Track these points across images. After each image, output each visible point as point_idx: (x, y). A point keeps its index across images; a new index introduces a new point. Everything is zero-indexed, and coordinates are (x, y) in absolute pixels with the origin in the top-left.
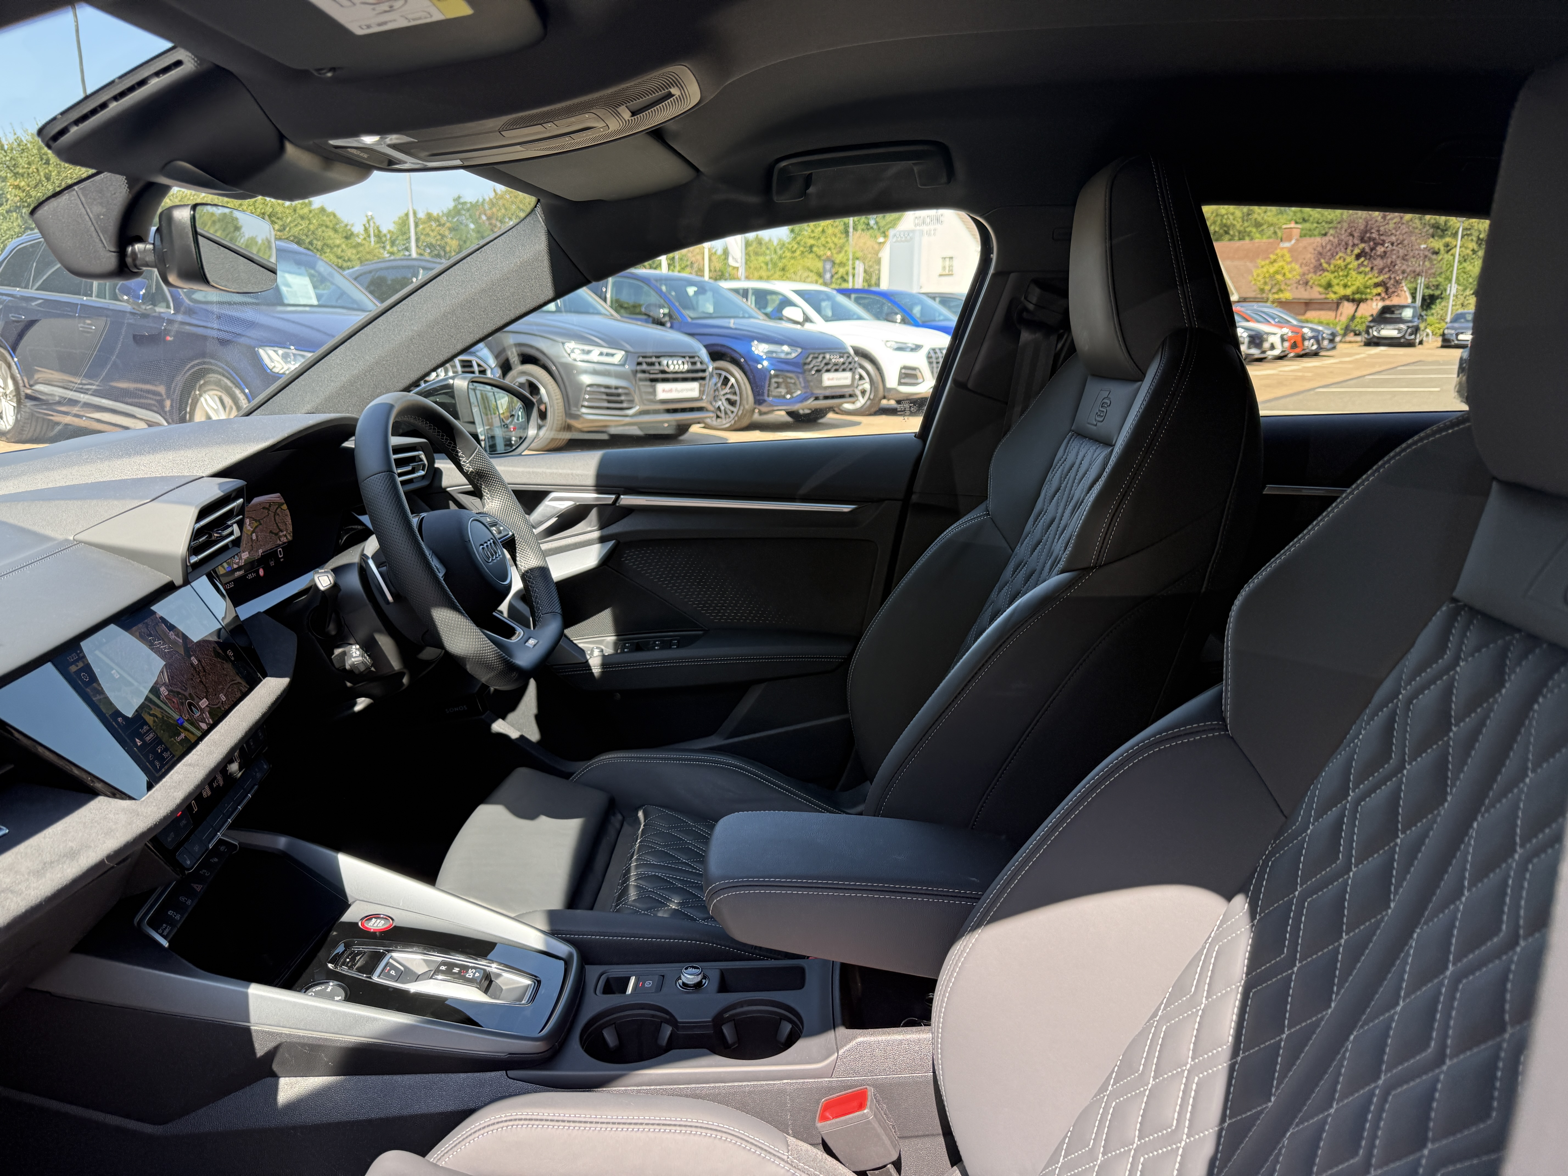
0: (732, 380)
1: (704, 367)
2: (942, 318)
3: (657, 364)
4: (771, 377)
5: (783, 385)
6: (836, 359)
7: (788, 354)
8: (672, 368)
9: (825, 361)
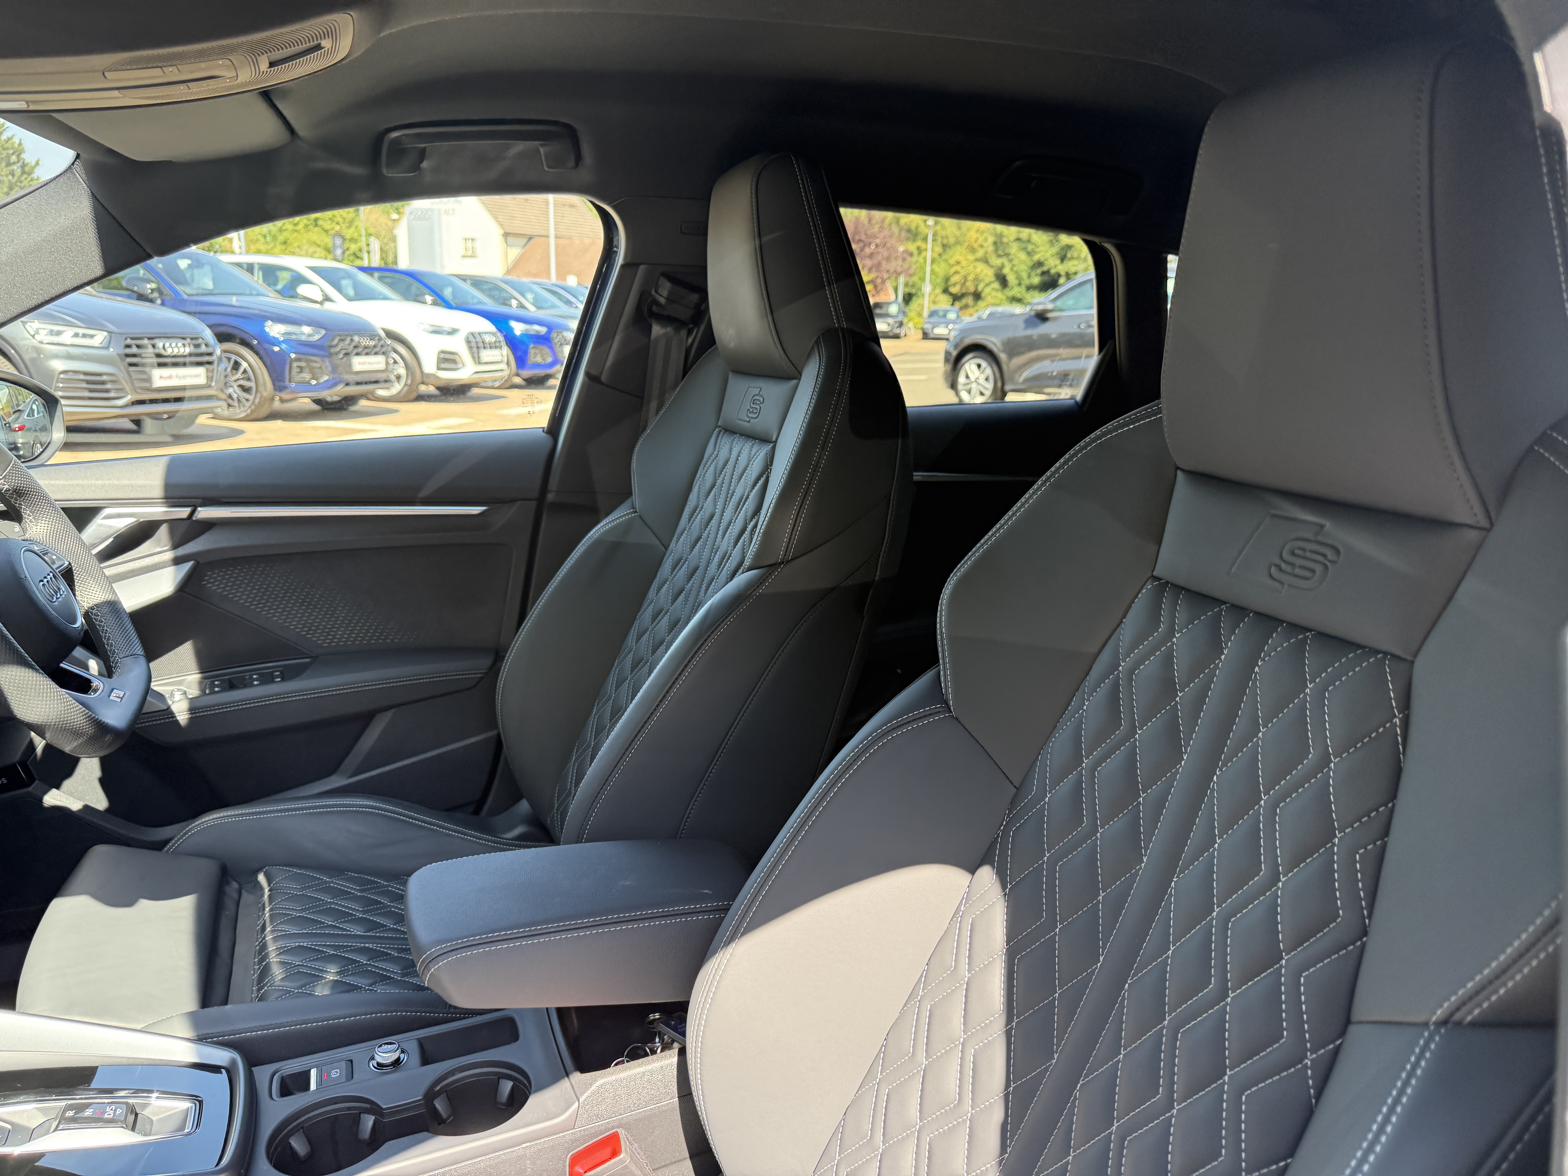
0: (244, 365)
1: (210, 350)
2: (475, 301)
3: (150, 347)
4: (292, 361)
5: (307, 370)
6: (366, 342)
7: (310, 335)
8: (169, 351)
9: (353, 344)
